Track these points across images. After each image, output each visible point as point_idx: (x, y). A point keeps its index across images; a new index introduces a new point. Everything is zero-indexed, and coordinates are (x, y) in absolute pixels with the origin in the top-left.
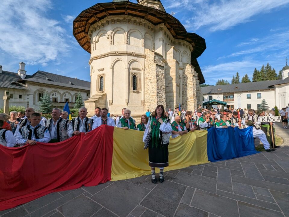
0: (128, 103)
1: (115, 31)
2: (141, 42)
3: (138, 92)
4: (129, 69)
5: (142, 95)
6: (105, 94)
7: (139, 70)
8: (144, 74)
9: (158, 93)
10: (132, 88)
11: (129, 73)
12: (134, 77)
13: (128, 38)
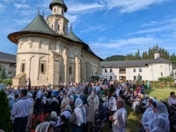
0: (38, 79)
1: (33, 41)
2: (47, 47)
3: (45, 73)
4: (40, 61)
5: (46, 75)
6: (25, 75)
7: (45, 61)
8: (48, 63)
9: (54, 74)
10: (41, 71)
11: (40, 63)
12: (43, 66)
13: (40, 45)
